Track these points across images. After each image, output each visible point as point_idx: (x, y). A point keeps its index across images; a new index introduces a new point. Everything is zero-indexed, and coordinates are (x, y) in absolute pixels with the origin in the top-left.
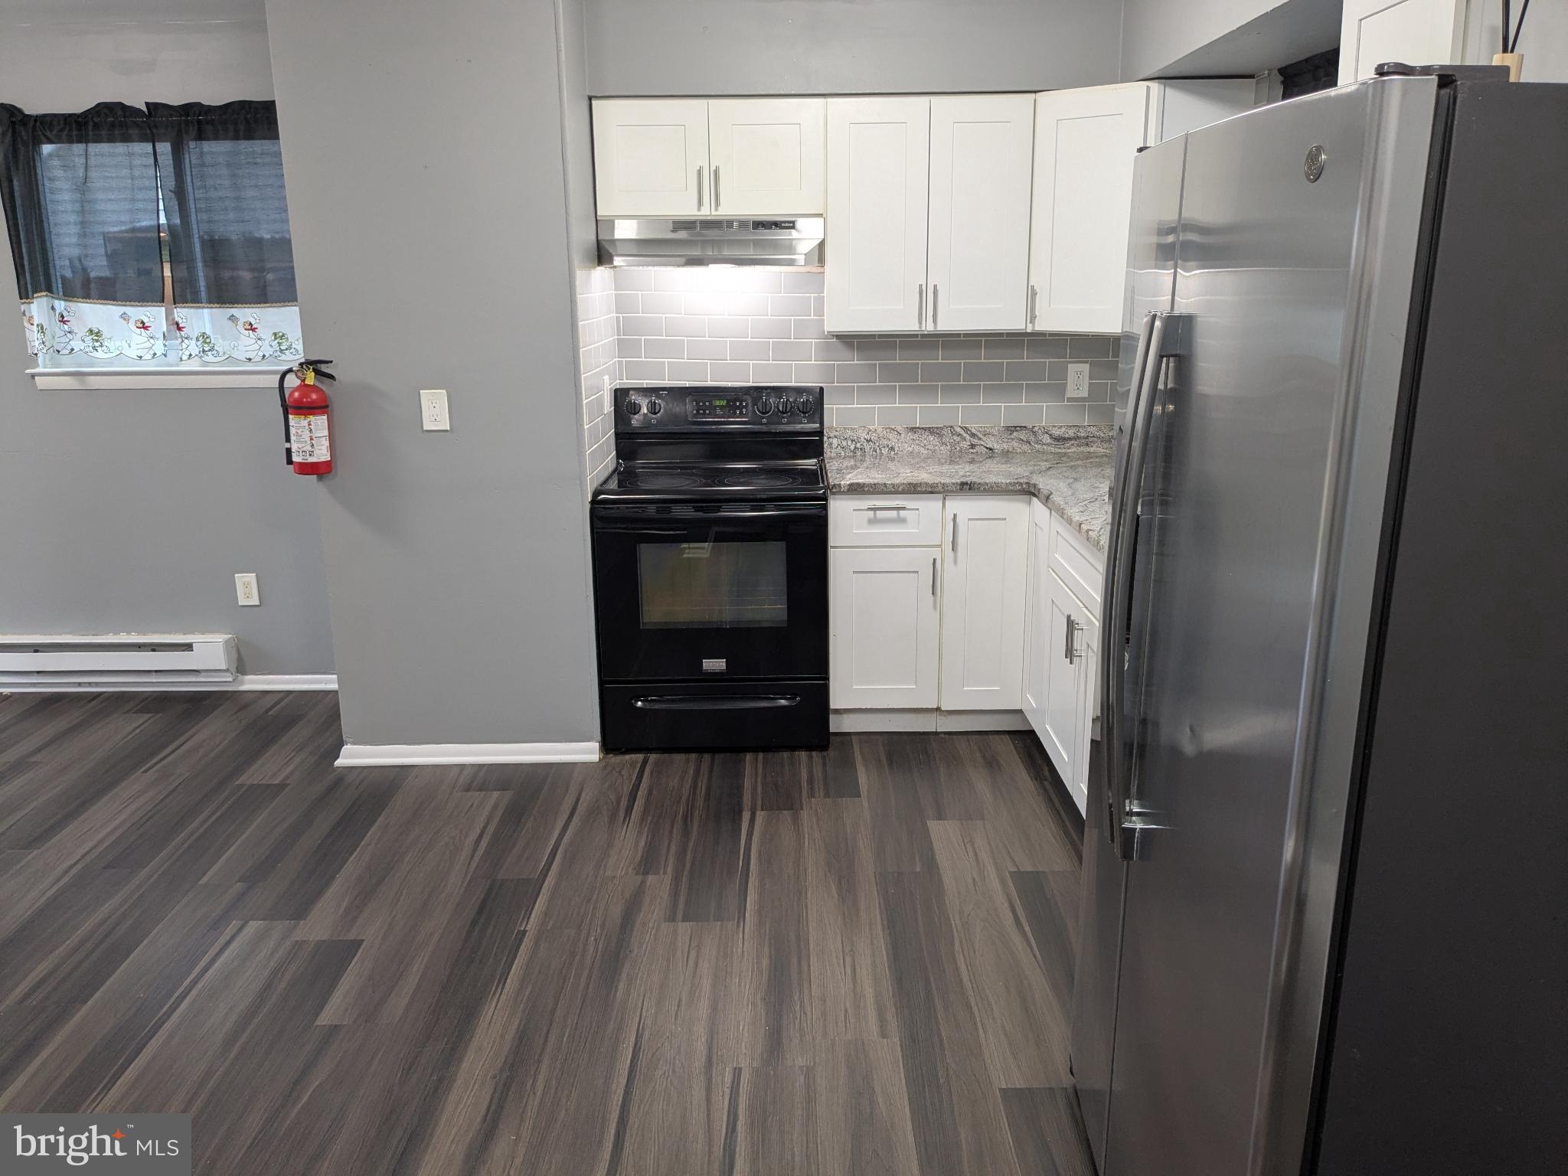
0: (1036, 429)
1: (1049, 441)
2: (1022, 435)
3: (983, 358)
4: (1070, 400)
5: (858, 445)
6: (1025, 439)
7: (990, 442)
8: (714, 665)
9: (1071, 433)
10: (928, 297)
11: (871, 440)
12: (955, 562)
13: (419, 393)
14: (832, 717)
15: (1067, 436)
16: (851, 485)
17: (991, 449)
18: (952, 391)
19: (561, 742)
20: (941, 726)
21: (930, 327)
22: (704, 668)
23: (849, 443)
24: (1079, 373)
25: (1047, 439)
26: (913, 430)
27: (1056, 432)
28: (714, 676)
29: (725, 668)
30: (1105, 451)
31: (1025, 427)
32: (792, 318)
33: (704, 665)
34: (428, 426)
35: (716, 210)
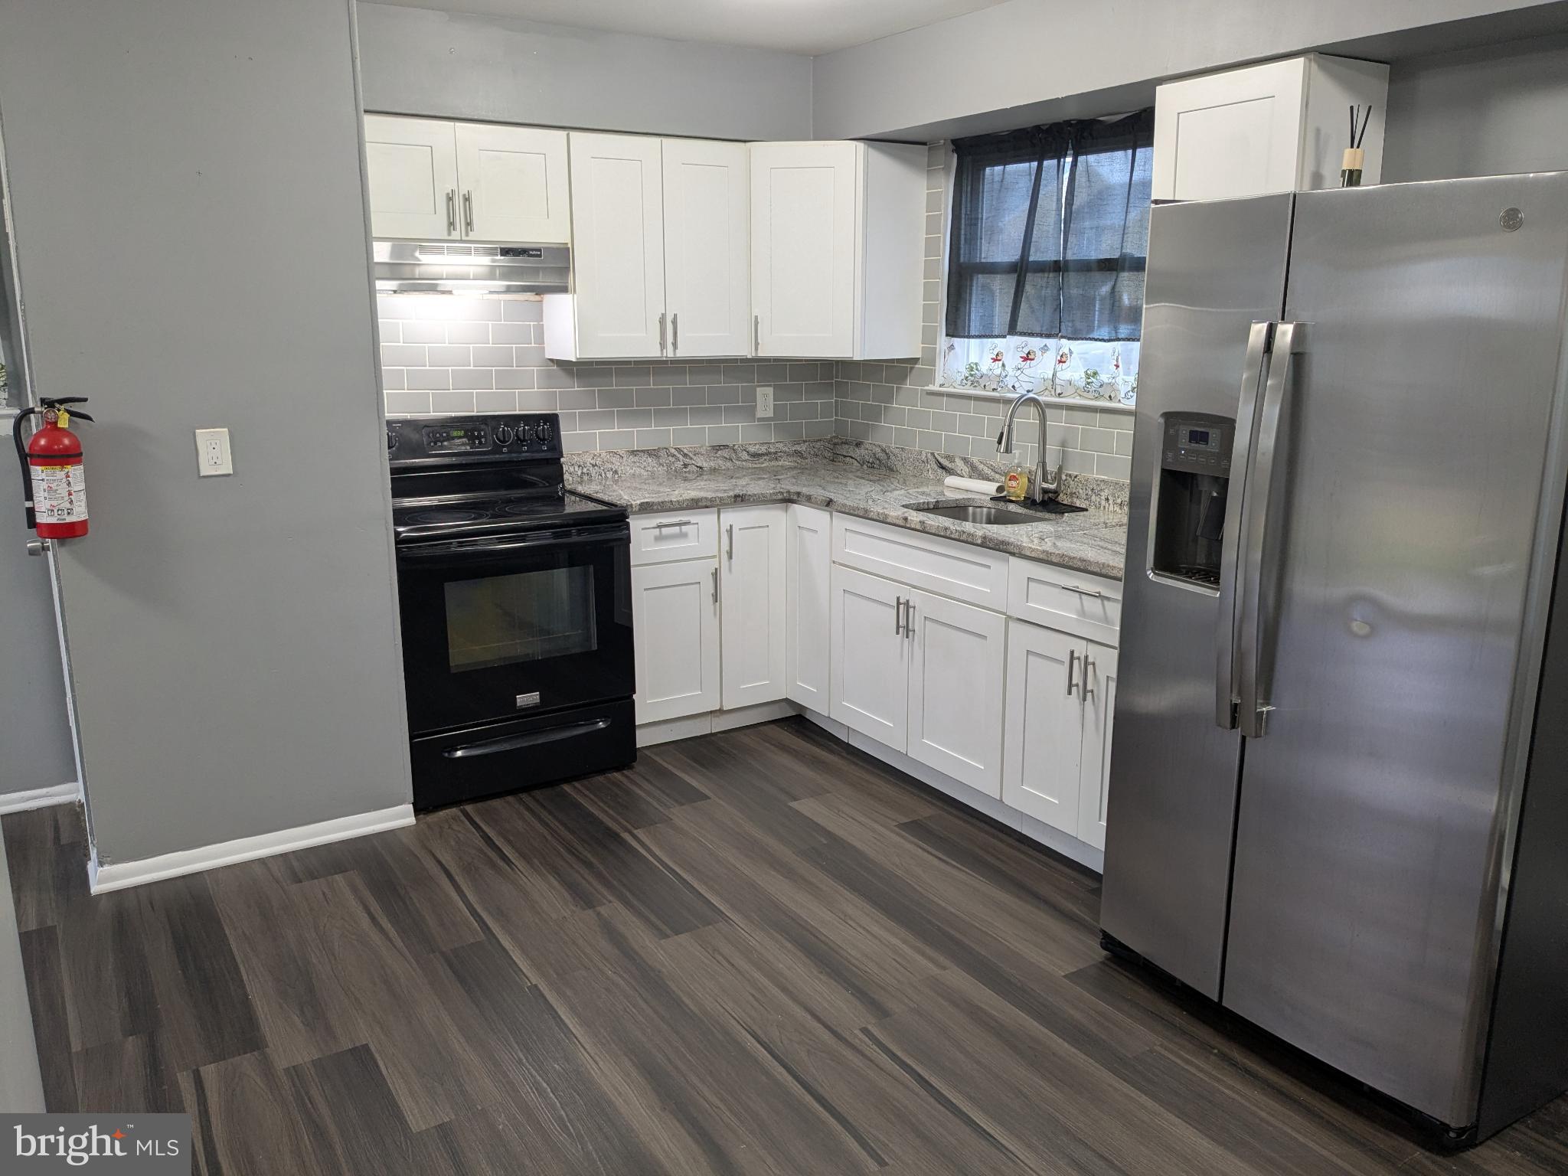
0: (736, 447)
1: (747, 457)
2: (725, 453)
3: (688, 383)
4: (760, 420)
5: (585, 470)
6: (728, 457)
7: (700, 461)
8: (527, 699)
9: (763, 449)
10: (668, 326)
11: (596, 465)
12: (730, 570)
13: (195, 433)
14: (638, 733)
15: (760, 452)
16: (642, 504)
17: (701, 468)
18: (665, 414)
19: (370, 811)
20: (715, 727)
21: (669, 353)
22: (518, 705)
23: (577, 468)
24: (765, 395)
25: (745, 456)
26: (634, 453)
27: (752, 449)
28: (530, 711)
29: (538, 701)
30: (790, 464)
31: (727, 446)
32: (514, 346)
33: (518, 700)
34: (206, 470)
35: (467, 235)
